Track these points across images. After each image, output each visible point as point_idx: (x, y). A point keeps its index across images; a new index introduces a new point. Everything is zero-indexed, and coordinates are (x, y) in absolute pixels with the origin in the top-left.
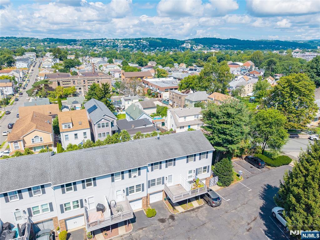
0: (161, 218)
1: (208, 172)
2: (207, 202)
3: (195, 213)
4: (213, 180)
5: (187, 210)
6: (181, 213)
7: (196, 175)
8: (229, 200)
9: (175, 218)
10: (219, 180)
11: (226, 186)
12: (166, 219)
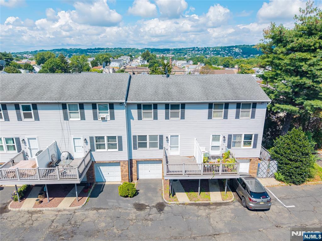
0: (142, 202)
1: (255, 146)
2: (241, 199)
3: (207, 211)
4: (266, 166)
5: (194, 202)
6: (180, 204)
7: (229, 146)
8: (294, 206)
9: (166, 209)
10: (279, 167)
11: (294, 183)
12: (148, 206)
